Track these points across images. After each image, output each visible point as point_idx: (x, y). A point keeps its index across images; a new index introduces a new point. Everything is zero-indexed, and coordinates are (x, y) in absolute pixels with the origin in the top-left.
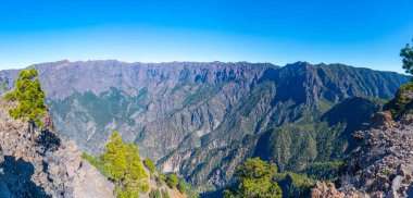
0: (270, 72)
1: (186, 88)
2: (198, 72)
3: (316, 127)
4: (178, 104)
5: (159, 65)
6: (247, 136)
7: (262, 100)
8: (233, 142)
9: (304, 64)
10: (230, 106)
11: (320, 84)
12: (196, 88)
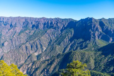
0: (72, 24)
1: (27, 32)
2: (33, 23)
3: (95, 54)
4: (23, 40)
5: (8, 19)
6: (59, 54)
7: (67, 37)
8: (52, 57)
9: (91, 19)
10: (51, 40)
11: (100, 30)
12: (33, 31)
